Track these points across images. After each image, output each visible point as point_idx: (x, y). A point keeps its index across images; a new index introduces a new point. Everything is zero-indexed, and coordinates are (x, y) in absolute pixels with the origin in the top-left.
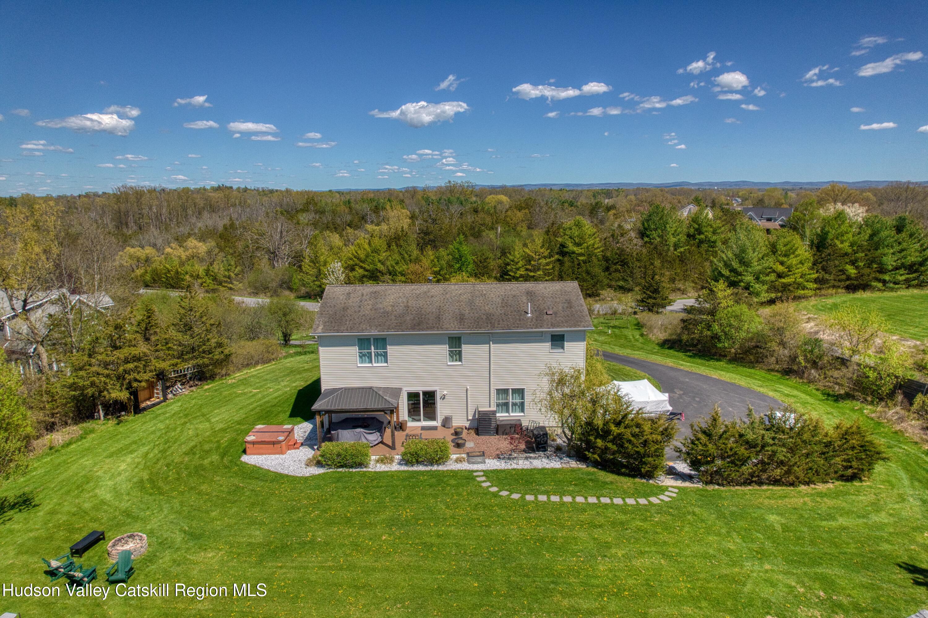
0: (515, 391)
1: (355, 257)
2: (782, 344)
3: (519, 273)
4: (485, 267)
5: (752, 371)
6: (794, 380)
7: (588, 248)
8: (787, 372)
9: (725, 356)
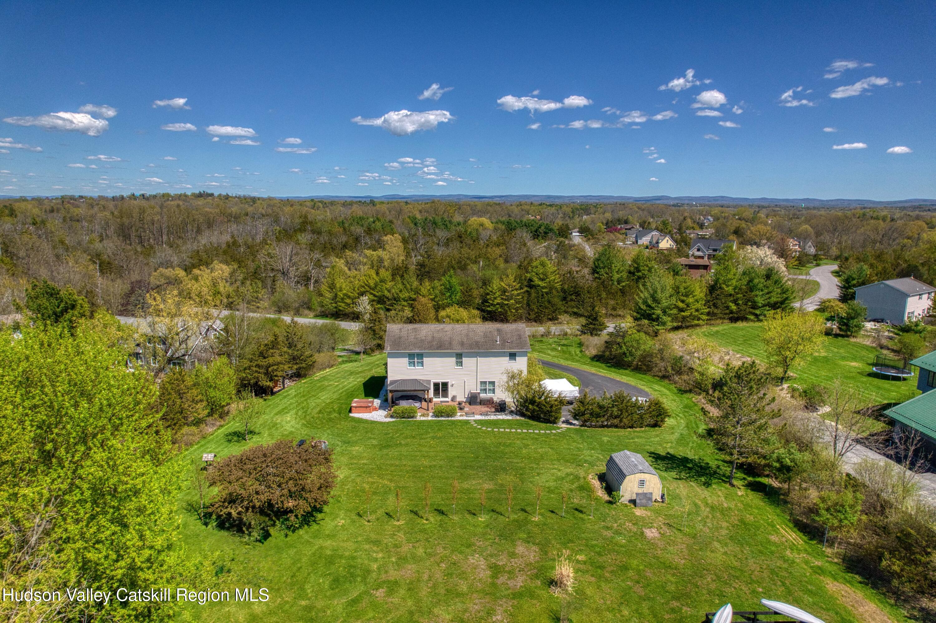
0: (490, 382)
1: (366, 285)
2: (662, 359)
3: (496, 301)
4: (470, 296)
5: (644, 376)
6: (667, 381)
7: (549, 282)
8: (664, 377)
9: (630, 367)
